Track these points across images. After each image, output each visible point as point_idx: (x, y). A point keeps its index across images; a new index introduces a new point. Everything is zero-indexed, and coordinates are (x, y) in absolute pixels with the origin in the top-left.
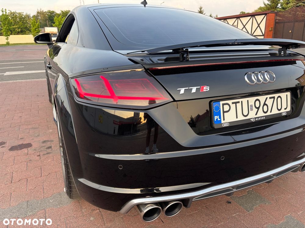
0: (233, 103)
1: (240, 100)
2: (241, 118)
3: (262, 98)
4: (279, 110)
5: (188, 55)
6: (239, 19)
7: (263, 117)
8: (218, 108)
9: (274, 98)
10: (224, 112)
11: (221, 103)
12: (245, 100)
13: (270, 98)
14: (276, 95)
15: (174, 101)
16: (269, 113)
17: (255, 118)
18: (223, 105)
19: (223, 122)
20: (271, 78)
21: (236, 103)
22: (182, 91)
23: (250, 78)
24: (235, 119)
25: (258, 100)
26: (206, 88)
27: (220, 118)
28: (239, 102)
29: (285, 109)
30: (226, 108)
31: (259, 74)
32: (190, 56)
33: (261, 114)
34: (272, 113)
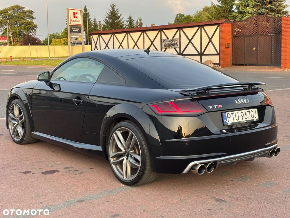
0: (231, 113)
1: (234, 112)
2: (236, 121)
3: (244, 111)
4: (253, 118)
5: (208, 91)
6: (181, 31)
7: (246, 121)
8: (225, 116)
9: (249, 111)
10: (228, 118)
11: (227, 113)
12: (236, 112)
13: (248, 111)
14: (250, 110)
15: (208, 112)
16: (248, 119)
17: (242, 121)
18: (227, 114)
19: (228, 122)
20: (247, 101)
21: (233, 113)
22: (211, 107)
23: (237, 101)
24: (233, 122)
25: (242, 112)
26: (220, 106)
27: (227, 121)
28: (234, 113)
29: (256, 117)
30: (229, 116)
31: (241, 99)
32: (210, 91)
33: (244, 119)
34: (249, 119)
